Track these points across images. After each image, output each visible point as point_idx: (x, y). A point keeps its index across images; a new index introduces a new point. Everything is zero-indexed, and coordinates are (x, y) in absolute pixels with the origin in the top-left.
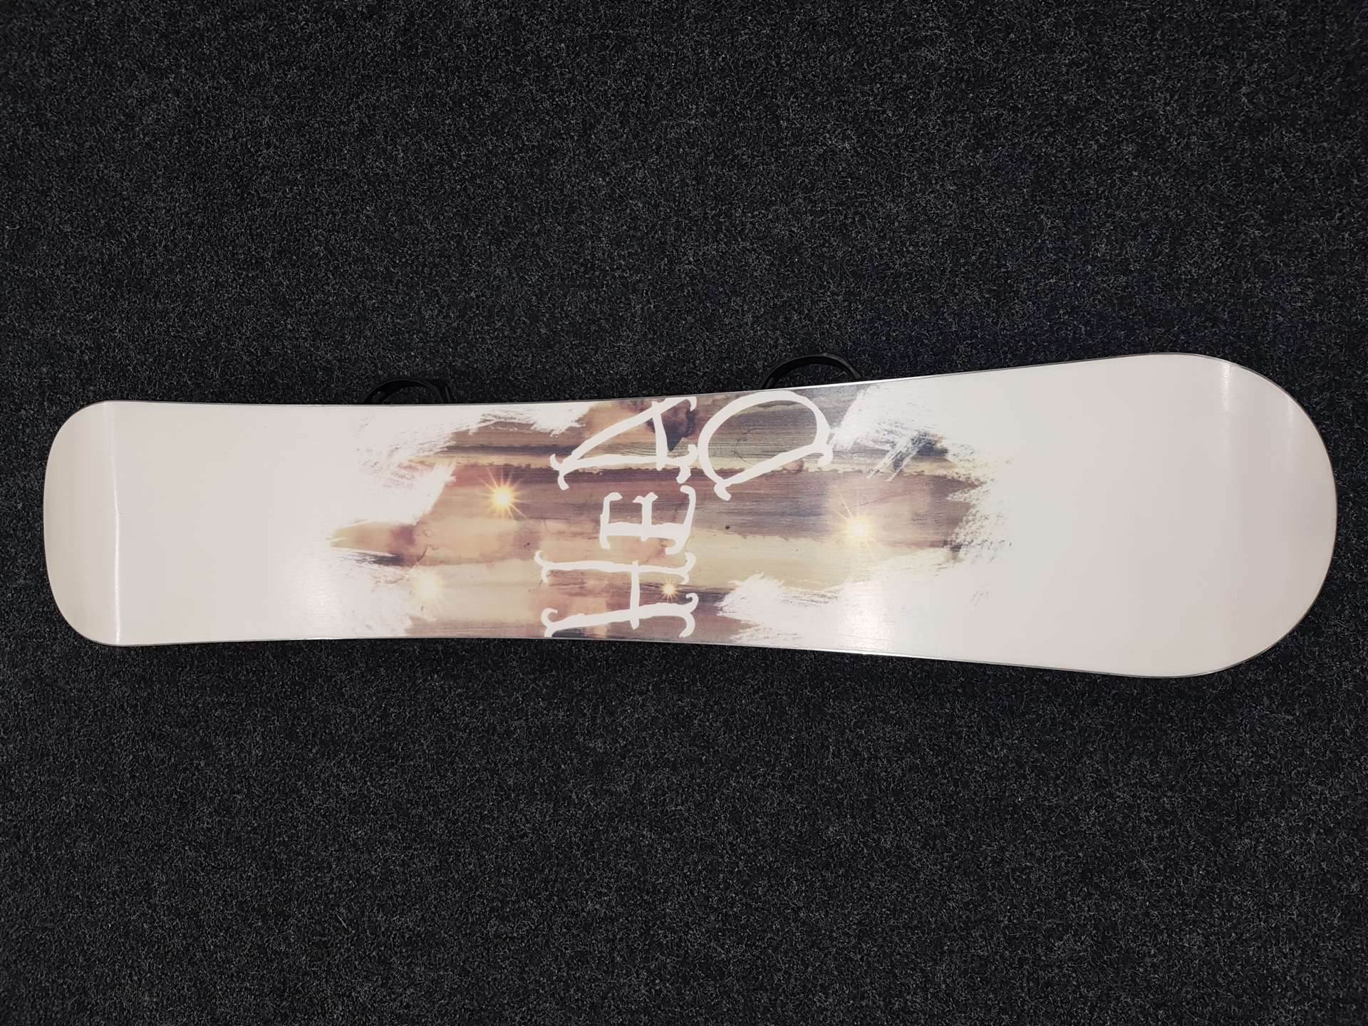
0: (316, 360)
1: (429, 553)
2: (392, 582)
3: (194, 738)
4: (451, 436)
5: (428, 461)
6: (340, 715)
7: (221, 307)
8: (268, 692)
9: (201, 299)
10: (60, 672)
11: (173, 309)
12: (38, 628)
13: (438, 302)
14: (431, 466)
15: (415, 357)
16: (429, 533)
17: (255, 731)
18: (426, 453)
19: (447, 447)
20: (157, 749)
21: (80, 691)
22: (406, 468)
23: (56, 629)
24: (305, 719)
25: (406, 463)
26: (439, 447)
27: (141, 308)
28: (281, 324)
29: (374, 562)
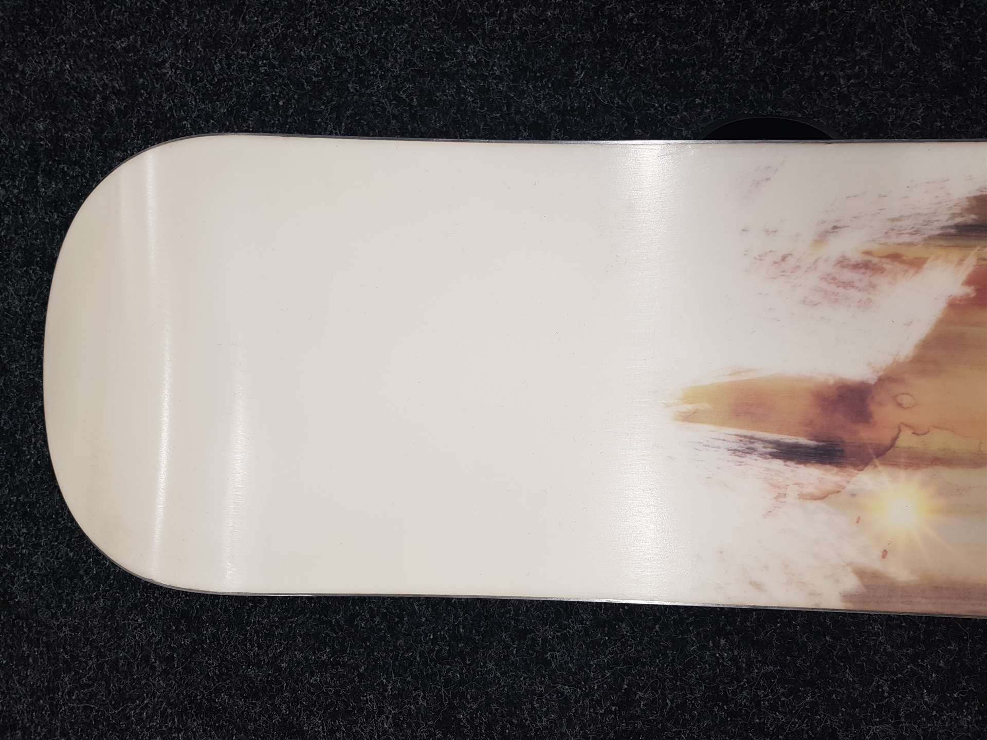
0: (518, 112)
1: (906, 440)
2: (814, 498)
3: (270, 717)
4: (966, 204)
5: (909, 254)
6: (541, 695)
7: (351, 28)
8: (408, 650)
9: (316, 16)
10: (42, 598)
11: (266, 31)
12: (8, 527)
13: (748, 17)
14: (917, 264)
15: (703, 106)
16: (906, 400)
17: (381, 712)
18: (906, 239)
19: (957, 226)
20: (205, 730)
21: (75, 629)
22: (856, 266)
23: (39, 530)
24: (475, 699)
25: (856, 256)
26: (936, 224)
27: (210, 30)
28: (456, 55)
29: (774, 456)
